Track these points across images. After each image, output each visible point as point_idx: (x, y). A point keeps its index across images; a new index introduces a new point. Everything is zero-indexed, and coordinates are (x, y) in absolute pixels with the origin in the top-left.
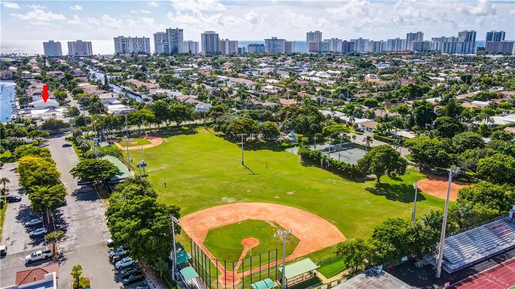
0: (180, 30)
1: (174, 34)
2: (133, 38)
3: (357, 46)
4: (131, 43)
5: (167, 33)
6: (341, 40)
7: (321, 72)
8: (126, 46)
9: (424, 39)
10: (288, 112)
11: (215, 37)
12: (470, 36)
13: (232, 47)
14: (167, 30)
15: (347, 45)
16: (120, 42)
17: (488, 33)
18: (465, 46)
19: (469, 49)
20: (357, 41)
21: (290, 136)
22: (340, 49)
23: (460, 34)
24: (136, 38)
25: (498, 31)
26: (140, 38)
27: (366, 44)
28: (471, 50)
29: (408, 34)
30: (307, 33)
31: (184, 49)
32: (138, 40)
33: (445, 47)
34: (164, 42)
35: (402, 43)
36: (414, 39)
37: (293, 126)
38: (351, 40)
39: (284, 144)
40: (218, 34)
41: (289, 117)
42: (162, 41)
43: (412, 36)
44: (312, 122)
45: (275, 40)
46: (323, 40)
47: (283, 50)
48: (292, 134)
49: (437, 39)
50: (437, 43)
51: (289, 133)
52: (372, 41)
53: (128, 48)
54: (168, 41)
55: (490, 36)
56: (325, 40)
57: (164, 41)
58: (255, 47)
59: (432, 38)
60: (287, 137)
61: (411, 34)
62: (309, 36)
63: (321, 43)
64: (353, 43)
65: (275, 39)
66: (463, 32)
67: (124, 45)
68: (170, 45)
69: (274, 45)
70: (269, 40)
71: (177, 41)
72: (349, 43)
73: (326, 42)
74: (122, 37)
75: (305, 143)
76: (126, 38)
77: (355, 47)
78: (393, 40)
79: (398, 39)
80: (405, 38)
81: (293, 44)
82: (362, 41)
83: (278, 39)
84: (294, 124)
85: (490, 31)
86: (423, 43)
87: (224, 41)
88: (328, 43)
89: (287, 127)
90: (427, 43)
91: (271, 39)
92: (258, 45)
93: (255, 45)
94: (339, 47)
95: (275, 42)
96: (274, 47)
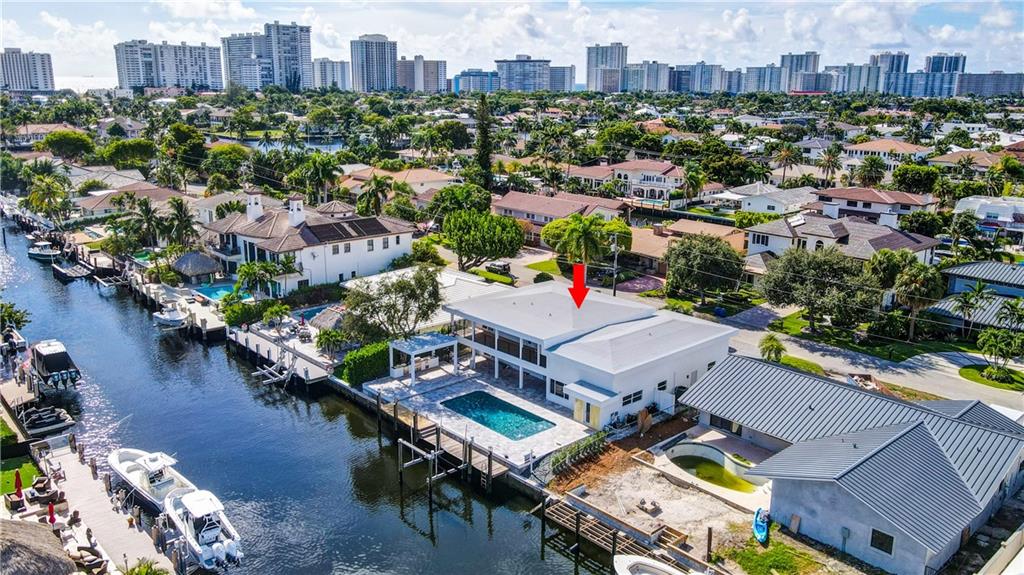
0: (302, 29)
1: (287, 38)
2: (175, 47)
3: (695, 80)
4: (169, 61)
5: (268, 36)
8: (154, 69)
11: (388, 50)
12: (897, 64)
13: (432, 78)
14: (268, 27)
15: (676, 78)
16: (139, 56)
18: (933, 81)
22: (664, 85)
24: (183, 47)
26: (195, 48)
27: (717, 77)
28: (946, 91)
29: (783, 57)
30: (589, 48)
31: (313, 80)
32: (188, 53)
34: (262, 60)
36: (799, 67)
40: (395, 44)
42: (253, 56)
45: (524, 61)
46: (629, 66)
47: (547, 85)
53: (161, 73)
54: (270, 56)
55: (938, 63)
56: (633, 65)
57: (259, 57)
58: (478, 78)
62: (593, 55)
63: (625, 72)
64: (687, 72)
65: (526, 59)
66: (881, 55)
67: (148, 65)
68: (276, 66)
69: (525, 76)
70: (507, 61)
71: (296, 59)
73: (635, 68)
74: (144, 42)
76: (155, 47)
77: (690, 82)
78: (760, 69)
81: (567, 73)
82: (706, 70)
83: (532, 59)
86: (818, 76)
87: (412, 63)
88: (638, 71)
90: (827, 77)
91: (515, 59)
92: (486, 74)
93: (479, 74)
94: (662, 84)
95: (527, 67)
96: (524, 79)
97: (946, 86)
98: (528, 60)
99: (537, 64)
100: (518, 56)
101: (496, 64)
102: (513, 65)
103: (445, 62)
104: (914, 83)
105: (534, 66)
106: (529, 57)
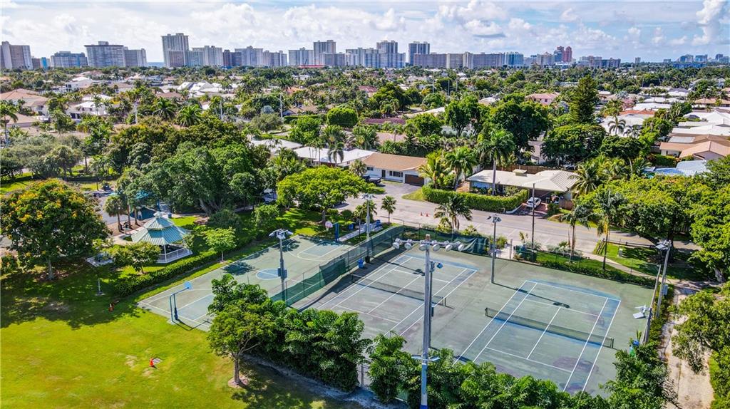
3: (246, 57)
6: (221, 49)
7: (201, 84)
9: (338, 52)
10: (139, 146)
12: (391, 47)
13: (18, 57)
15: (231, 58)
17: (411, 44)
18: (392, 58)
19: (397, 63)
20: (245, 51)
21: (153, 232)
22: (219, 62)
23: (379, 45)
25: (422, 42)
27: (260, 56)
28: (399, 65)
29: (315, 43)
30: (163, 37)
33: (367, 60)
35: (310, 55)
36: (324, 49)
37: (164, 190)
38: (236, 50)
39: (127, 272)
41: (141, 161)
43: (321, 46)
44: (236, 169)
45: (104, 46)
46: (191, 49)
47: (122, 63)
48: (160, 220)
49: (353, 50)
50: (354, 56)
51: (147, 214)
52: (267, 52)
55: (413, 47)
56: (193, 49)
58: (67, 58)
59: (347, 51)
60: (140, 235)
61: (319, 43)
62: (166, 41)
63: (187, 52)
64: (240, 54)
65: (105, 44)
66: (382, 43)
69: (104, 56)
70: (92, 46)
72: (233, 54)
73: (195, 51)
75: (224, 253)
77: (243, 60)
78: (296, 51)
79: (303, 50)
80: (313, 49)
81: (139, 54)
82: (252, 52)
83: (110, 44)
84: (165, 184)
85: (412, 42)
86: (336, 55)
88: (199, 53)
89: (139, 196)
90: (342, 56)
91: (98, 44)
92: (74, 55)
93: (67, 55)
94: (218, 61)
95: (105, 49)
96: (105, 59)
97: (399, 62)
98: (107, 45)
99: (112, 48)
100: (99, 42)
101: (86, 48)
102: (97, 49)
103: (28, 47)
104: (382, 60)
105: (110, 49)
106: (107, 43)
